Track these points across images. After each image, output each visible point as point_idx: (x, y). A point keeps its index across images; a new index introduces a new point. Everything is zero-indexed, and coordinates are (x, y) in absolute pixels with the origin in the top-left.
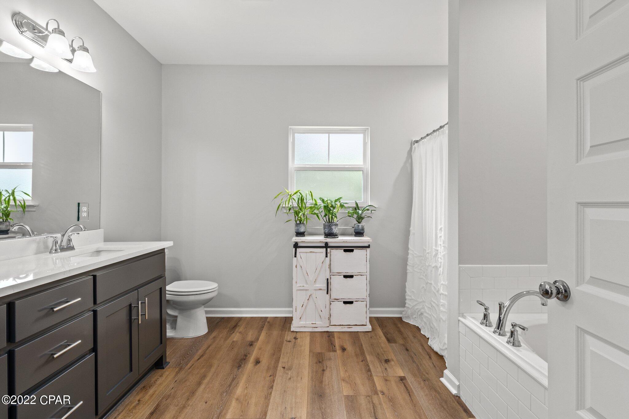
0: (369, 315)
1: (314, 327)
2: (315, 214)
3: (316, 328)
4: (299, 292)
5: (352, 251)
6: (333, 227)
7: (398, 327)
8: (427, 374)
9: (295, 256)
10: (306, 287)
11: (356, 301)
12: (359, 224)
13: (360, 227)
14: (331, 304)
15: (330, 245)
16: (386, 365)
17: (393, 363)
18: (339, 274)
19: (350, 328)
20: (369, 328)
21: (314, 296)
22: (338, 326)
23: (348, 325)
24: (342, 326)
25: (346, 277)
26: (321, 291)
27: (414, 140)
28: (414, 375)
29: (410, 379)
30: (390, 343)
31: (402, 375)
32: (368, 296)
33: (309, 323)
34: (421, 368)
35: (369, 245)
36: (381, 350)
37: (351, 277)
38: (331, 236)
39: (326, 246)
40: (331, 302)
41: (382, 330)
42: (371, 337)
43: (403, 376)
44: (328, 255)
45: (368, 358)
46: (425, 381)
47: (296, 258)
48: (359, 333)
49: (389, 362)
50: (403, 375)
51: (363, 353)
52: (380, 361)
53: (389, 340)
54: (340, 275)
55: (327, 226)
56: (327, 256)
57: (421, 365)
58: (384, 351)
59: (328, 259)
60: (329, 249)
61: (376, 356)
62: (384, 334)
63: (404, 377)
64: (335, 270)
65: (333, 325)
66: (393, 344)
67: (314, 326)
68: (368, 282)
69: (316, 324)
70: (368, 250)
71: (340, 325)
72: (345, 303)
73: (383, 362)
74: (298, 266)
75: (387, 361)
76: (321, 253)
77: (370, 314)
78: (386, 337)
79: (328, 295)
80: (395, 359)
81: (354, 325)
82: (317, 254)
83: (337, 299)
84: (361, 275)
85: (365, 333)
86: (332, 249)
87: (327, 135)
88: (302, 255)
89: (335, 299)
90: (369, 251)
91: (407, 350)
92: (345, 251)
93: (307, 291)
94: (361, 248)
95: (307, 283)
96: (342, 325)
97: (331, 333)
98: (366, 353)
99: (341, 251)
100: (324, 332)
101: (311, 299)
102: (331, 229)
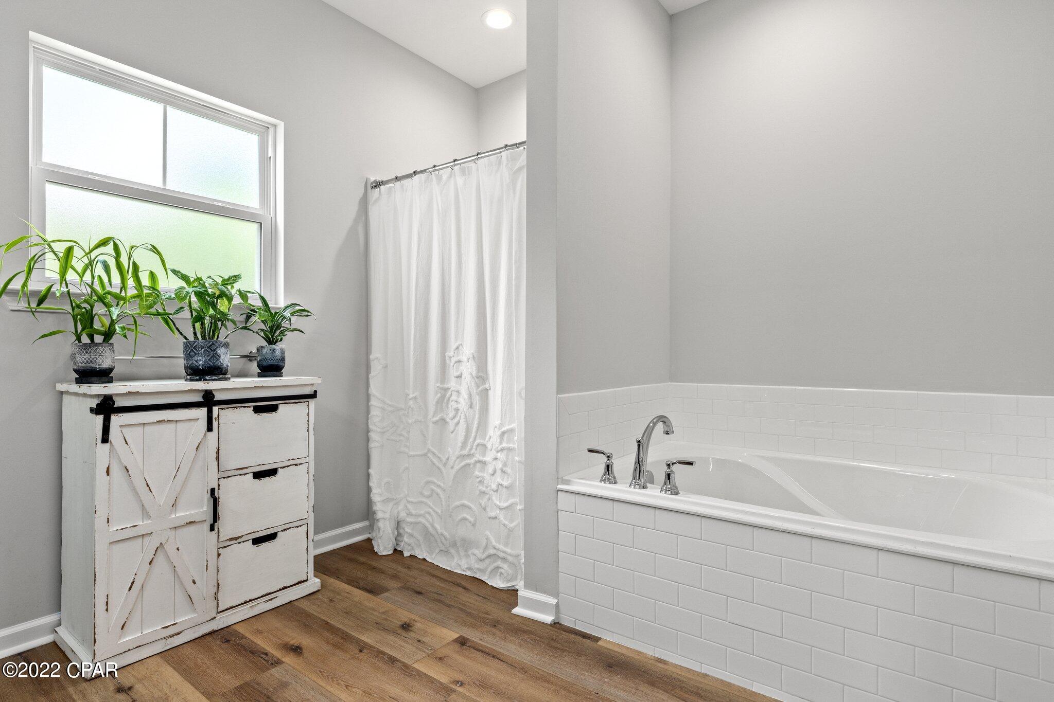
0: (314, 552)
1: (171, 636)
2: (158, 314)
3: (178, 634)
4: (116, 547)
5: (274, 409)
6: (221, 351)
7: (363, 563)
8: (487, 613)
9: (105, 439)
10: (144, 525)
11: (284, 530)
12: (273, 346)
13: (278, 353)
14: (219, 555)
15: (218, 397)
16: (412, 634)
17: (418, 625)
18: (241, 471)
19: (271, 600)
20: (315, 583)
21: (170, 549)
22: (240, 608)
23: (265, 595)
24: (251, 604)
25: (258, 475)
26: (192, 528)
27: (372, 179)
28: (473, 626)
29: (474, 636)
30: (378, 594)
31: (456, 636)
32: (311, 509)
33: (152, 629)
34: (469, 610)
35: (315, 392)
36: (375, 613)
37: (272, 472)
38: (215, 375)
39: (208, 401)
40: (221, 551)
41: (338, 578)
42: (331, 601)
43: (459, 637)
44: (215, 424)
45: (367, 638)
46: (495, 626)
47: (107, 446)
48: (295, 603)
49: (411, 626)
50: (458, 635)
51: (346, 637)
52: (395, 633)
53: (373, 590)
54: (245, 474)
55: (202, 347)
56: (210, 429)
57: (465, 605)
58: (384, 613)
59: (212, 436)
60: (215, 409)
61: (379, 629)
62: (349, 584)
63: (461, 637)
64: (231, 462)
65: (227, 609)
66: (386, 594)
67: (173, 633)
68: (311, 477)
69: (176, 624)
70: (312, 403)
71: (246, 602)
72: (257, 541)
73: (400, 631)
74: (114, 470)
75: (406, 627)
76: (192, 423)
77: (315, 547)
78: (358, 588)
79: (214, 532)
80: (416, 618)
81: (280, 590)
82: (179, 425)
83: (236, 539)
84: (296, 465)
85: (307, 598)
86: (222, 409)
87: (160, 107)
88: (127, 432)
89: (231, 539)
90: (313, 406)
91: (419, 593)
92: (257, 410)
93: (147, 539)
94: (297, 401)
95: (145, 514)
96: (251, 600)
97: (224, 632)
98: (354, 634)
99: (247, 412)
100: (203, 636)
101: (160, 558)
102: (216, 356)
